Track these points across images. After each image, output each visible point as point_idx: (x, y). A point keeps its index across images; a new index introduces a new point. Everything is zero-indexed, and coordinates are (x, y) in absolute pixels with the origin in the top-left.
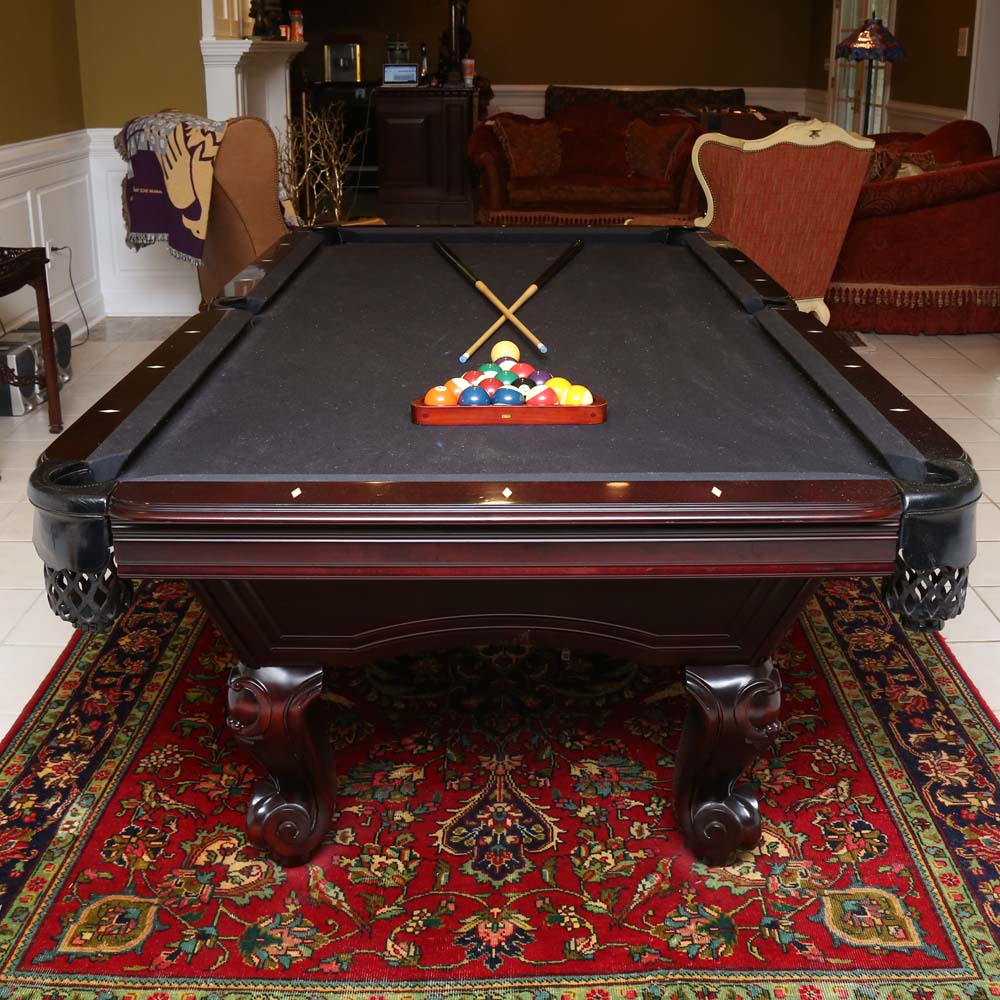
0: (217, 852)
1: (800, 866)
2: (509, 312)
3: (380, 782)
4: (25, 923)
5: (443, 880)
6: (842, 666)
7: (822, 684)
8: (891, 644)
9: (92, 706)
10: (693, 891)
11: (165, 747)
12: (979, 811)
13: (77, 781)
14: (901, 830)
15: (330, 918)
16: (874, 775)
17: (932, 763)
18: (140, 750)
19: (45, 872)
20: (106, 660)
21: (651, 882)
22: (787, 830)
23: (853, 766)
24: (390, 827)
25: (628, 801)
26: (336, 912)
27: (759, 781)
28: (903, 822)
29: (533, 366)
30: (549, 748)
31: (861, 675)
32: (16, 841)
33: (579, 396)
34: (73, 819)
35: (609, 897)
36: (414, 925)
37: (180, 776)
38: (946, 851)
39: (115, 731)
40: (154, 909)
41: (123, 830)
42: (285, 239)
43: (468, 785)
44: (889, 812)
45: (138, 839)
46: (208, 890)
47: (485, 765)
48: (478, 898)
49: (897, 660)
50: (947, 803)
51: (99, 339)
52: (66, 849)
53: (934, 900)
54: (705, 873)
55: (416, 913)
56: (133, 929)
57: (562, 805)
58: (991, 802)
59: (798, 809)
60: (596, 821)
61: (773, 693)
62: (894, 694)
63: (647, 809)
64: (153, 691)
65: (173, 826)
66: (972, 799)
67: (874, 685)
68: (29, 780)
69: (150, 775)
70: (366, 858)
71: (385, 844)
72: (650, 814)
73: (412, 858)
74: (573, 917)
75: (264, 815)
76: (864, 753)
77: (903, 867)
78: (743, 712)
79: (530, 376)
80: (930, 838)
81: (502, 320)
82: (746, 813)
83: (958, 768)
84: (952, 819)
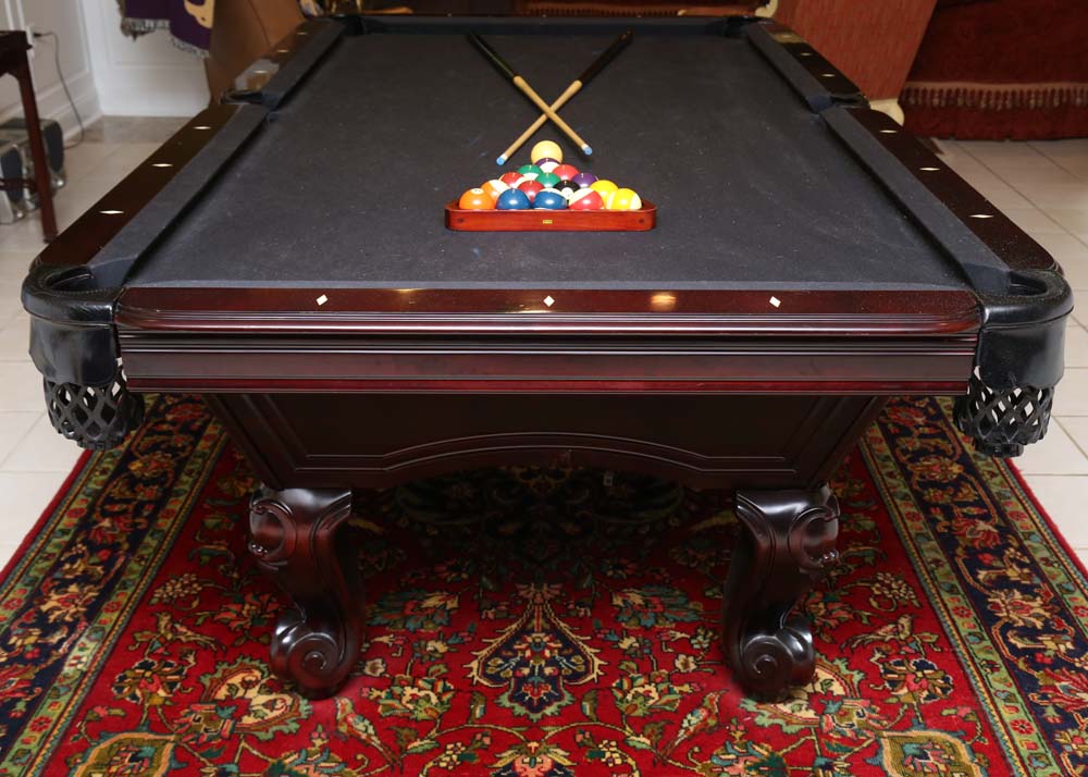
0: (239, 685)
1: (856, 706)
2: (550, 111)
3: (412, 610)
4: (27, 766)
5: (478, 713)
6: (905, 497)
7: (883, 515)
8: (959, 475)
9: (100, 533)
10: (742, 728)
11: (182, 576)
12: (1056, 656)
13: (85, 614)
14: (968, 671)
15: (359, 753)
16: (938, 612)
17: (1003, 602)
18: (153, 580)
19: (50, 711)
20: (115, 487)
21: (698, 718)
22: (843, 667)
23: (915, 602)
24: (422, 658)
25: (673, 632)
26: (365, 746)
27: (812, 615)
28: (969, 663)
29: (577, 168)
30: (590, 576)
31: (925, 507)
32: (17, 679)
33: (625, 200)
34: (80, 654)
35: (653, 731)
36: (448, 759)
37: (198, 607)
38: (1018, 696)
39: (127, 561)
40: (169, 747)
41: (137, 664)
42: (301, 28)
43: (505, 614)
44: (954, 652)
45: (154, 673)
46: (229, 725)
47: (522, 593)
48: (514, 731)
49: (965, 491)
50: (1020, 645)
51: (95, 141)
52: (74, 686)
53: (1005, 748)
54: (754, 709)
55: (449, 746)
56: (147, 768)
57: (602, 636)
58: (1069, 646)
59: (855, 646)
60: (639, 652)
61: (831, 519)
62: (961, 528)
63: (693, 641)
64: (168, 518)
65: (191, 659)
66: (1048, 642)
67: (940, 518)
68: (31, 614)
69: (166, 606)
70: (397, 690)
71: (417, 676)
72: (696, 646)
73: (446, 690)
74: (615, 752)
75: (288, 645)
76: (927, 589)
77: (969, 710)
78: (798, 539)
79: (574, 178)
80: (1000, 681)
81: (542, 119)
82: (798, 646)
83: (1032, 608)
84: (1025, 662)
